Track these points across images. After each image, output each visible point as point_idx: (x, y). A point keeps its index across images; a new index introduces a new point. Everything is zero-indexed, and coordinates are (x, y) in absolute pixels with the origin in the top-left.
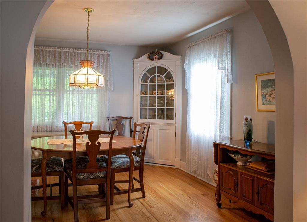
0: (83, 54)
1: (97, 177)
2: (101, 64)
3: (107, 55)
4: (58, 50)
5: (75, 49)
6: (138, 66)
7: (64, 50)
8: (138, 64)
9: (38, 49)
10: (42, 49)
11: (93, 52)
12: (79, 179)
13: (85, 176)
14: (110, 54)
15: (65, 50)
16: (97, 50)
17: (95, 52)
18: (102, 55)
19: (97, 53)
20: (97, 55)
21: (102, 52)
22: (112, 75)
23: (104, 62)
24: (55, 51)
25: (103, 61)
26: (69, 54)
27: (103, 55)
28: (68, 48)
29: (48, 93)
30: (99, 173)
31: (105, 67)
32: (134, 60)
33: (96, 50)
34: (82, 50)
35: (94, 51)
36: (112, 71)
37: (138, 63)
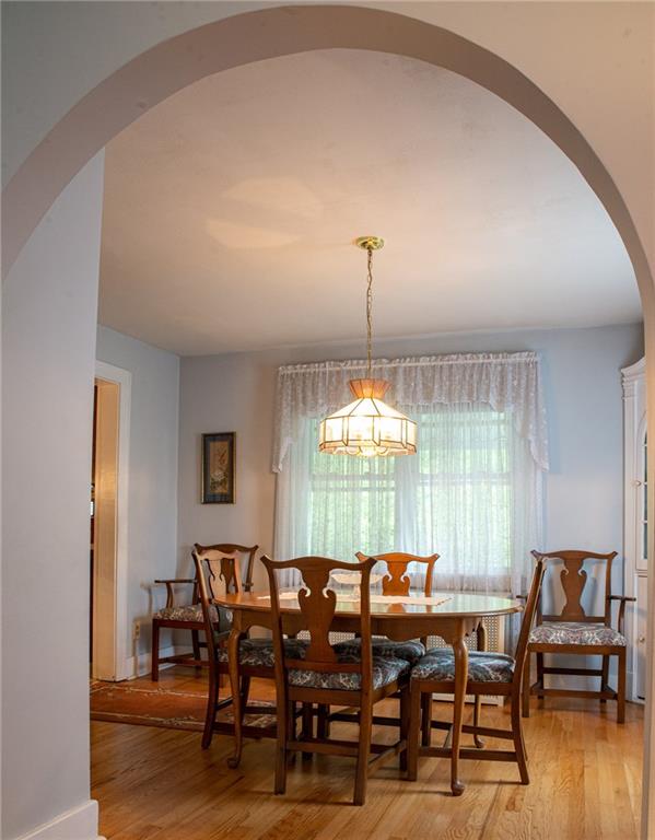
0: (458, 369)
1: (338, 687)
2: (509, 394)
3: (527, 364)
4: (388, 366)
5: (434, 358)
6: (636, 388)
7: (404, 365)
8: (636, 383)
9: (338, 368)
10: (348, 367)
11: (486, 361)
12: (294, 686)
13: (308, 678)
14: (538, 359)
15: (407, 363)
16: (496, 353)
17: (493, 360)
18: (514, 365)
19: (499, 360)
20: (499, 368)
21: (513, 355)
22: (545, 422)
23: (519, 384)
24: (381, 369)
25: (516, 383)
26: (419, 372)
27: (517, 366)
28: (416, 356)
29: (366, 483)
30: (344, 677)
31: (522, 401)
32: (623, 371)
33: (493, 354)
34: (454, 357)
35: (489, 358)
36: (544, 410)
37: (633, 381)
